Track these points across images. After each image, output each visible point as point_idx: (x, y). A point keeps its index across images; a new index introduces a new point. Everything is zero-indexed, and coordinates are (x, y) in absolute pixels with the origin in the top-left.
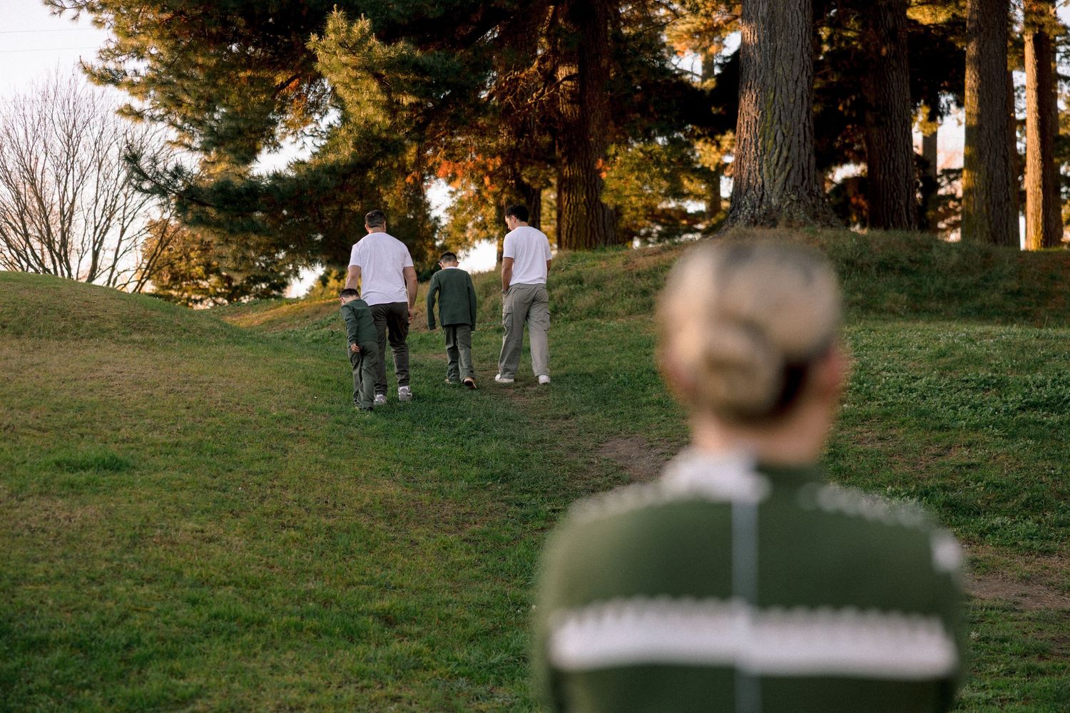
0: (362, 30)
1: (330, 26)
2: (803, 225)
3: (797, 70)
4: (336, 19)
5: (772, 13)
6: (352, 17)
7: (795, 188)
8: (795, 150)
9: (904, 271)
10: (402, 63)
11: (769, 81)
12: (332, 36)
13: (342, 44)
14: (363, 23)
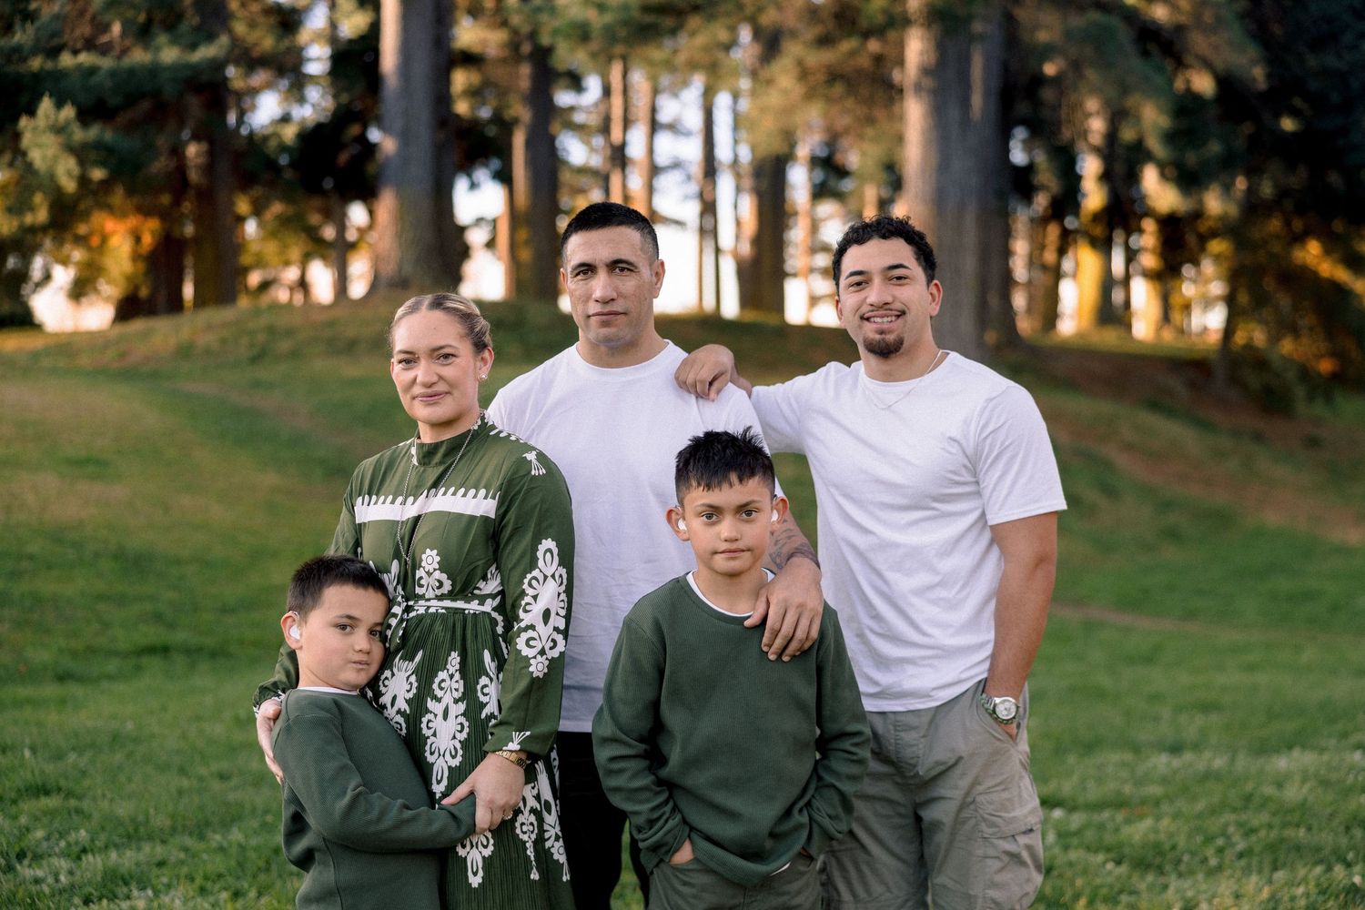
0: (67, 117)
1: (41, 110)
4: (46, 105)
6: (59, 105)
7: (424, 261)
8: (423, 234)
12: (42, 120)
13: (51, 128)
14: (68, 112)
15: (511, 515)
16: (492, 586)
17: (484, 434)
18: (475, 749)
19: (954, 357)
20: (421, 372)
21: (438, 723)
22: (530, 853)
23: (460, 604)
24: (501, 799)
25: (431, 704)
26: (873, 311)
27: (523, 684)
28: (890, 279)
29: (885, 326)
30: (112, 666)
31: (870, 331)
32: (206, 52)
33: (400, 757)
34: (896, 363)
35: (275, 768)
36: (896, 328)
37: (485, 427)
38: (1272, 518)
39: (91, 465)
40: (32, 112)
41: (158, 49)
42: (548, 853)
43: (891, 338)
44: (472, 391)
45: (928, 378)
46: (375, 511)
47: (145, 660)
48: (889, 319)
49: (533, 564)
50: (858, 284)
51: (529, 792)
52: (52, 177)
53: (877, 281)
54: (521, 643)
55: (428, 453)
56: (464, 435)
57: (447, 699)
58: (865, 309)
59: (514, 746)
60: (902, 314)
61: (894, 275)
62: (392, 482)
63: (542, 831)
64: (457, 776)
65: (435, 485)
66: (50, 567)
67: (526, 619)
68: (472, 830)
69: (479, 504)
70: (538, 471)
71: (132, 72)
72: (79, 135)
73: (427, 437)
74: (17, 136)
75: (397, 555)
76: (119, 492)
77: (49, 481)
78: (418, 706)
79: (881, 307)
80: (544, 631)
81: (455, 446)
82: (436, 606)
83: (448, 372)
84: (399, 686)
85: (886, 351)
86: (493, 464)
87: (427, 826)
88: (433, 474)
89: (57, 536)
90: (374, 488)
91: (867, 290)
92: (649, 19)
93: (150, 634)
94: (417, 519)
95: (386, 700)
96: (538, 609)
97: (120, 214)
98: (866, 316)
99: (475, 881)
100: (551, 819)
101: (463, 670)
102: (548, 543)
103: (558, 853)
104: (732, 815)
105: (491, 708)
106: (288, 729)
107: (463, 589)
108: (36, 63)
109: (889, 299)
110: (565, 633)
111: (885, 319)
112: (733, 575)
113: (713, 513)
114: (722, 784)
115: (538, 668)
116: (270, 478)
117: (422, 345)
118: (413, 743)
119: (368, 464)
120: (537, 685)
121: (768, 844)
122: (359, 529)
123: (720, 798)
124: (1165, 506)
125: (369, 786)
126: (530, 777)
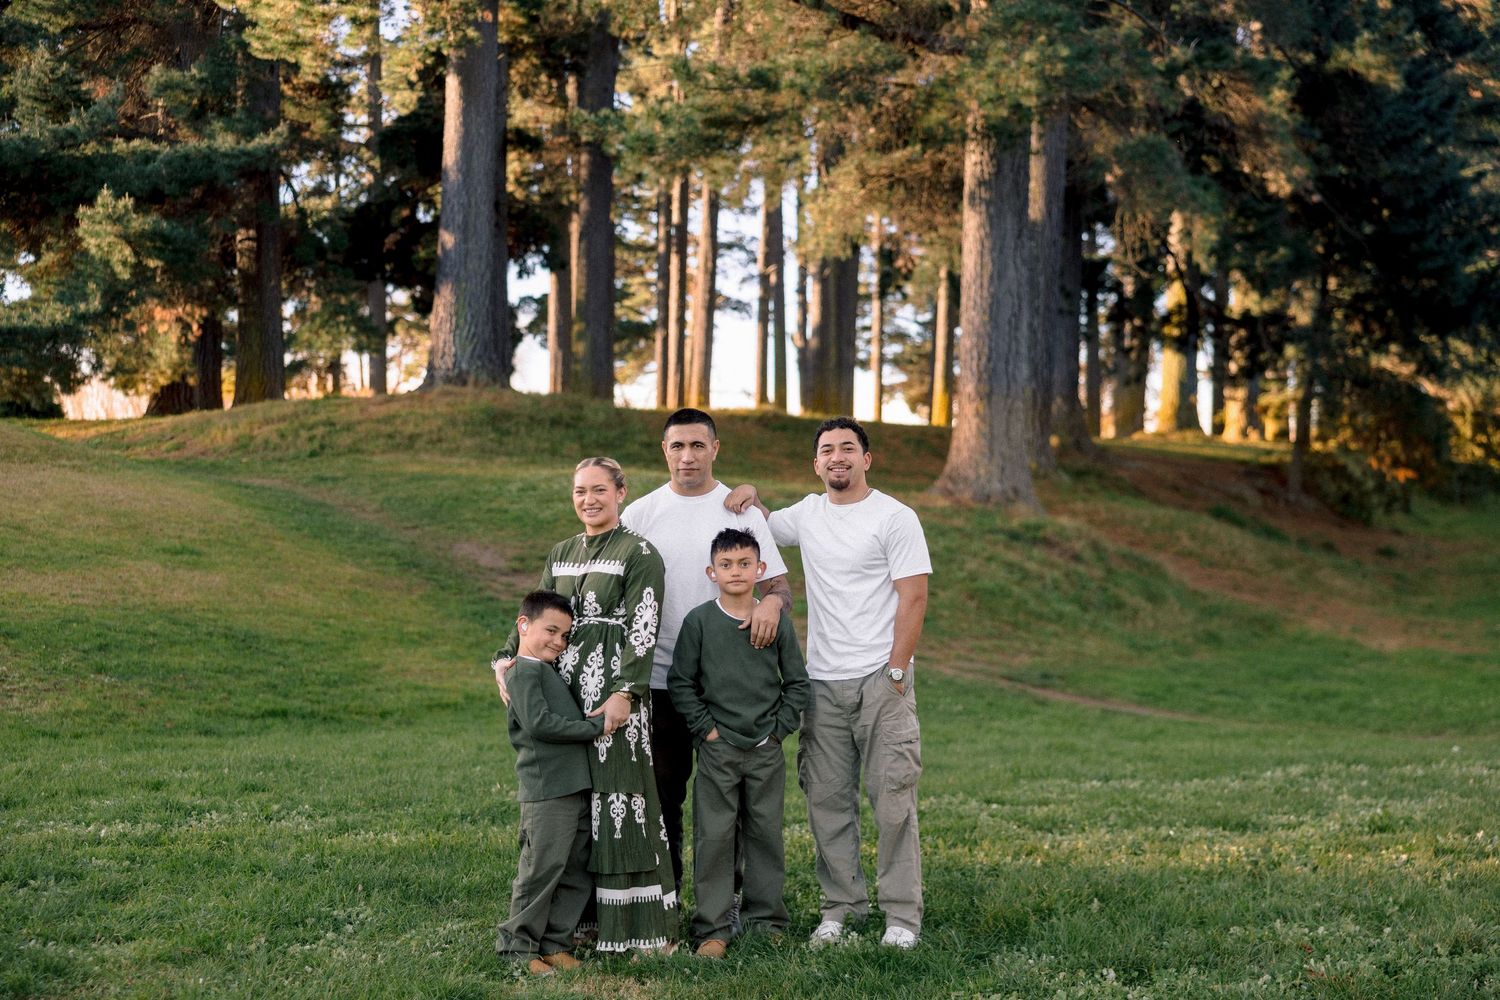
0: (125, 206)
1: (99, 200)
2: (486, 385)
3: (483, 266)
4: (105, 194)
5: (466, 223)
6: (118, 196)
7: (480, 357)
8: (480, 329)
9: (568, 426)
10: (155, 235)
11: (462, 273)
12: (101, 210)
13: (109, 217)
14: (127, 201)
15: (632, 574)
16: (621, 612)
17: (620, 532)
18: (606, 692)
19: (876, 491)
20: (587, 498)
21: (589, 679)
22: (633, 747)
23: (606, 620)
24: (618, 716)
25: (585, 668)
26: (834, 465)
27: (631, 660)
28: (844, 449)
29: (840, 474)
30: (243, 724)
31: (832, 476)
32: (262, 141)
33: (568, 695)
34: (844, 494)
35: (504, 696)
36: (846, 475)
37: (621, 528)
38: (1316, 626)
39: (184, 554)
40: (90, 202)
41: (212, 136)
42: (643, 750)
43: (843, 480)
44: (614, 507)
45: (862, 503)
46: (563, 570)
47: (269, 721)
48: (843, 470)
49: (640, 600)
50: (827, 451)
51: (634, 717)
52: (107, 263)
53: (837, 450)
54: (632, 639)
55: (591, 541)
56: (609, 533)
57: (595, 666)
58: (830, 464)
59: (626, 689)
60: (849, 467)
61: (846, 447)
62: (573, 555)
63: (640, 739)
64: (596, 705)
65: (595, 558)
66: (173, 644)
67: (635, 627)
68: (602, 733)
69: (615, 568)
70: (646, 552)
71: (186, 157)
72: (138, 223)
73: (590, 532)
74: (74, 222)
75: (574, 593)
76: (218, 579)
77: (154, 568)
78: (578, 670)
79: (839, 464)
80: (644, 633)
81: (605, 537)
82: (594, 620)
83: (602, 498)
84: (570, 659)
85: (840, 487)
86: (624, 548)
87: (580, 728)
88: (593, 552)
89: (172, 616)
90: (563, 558)
91: (832, 454)
92: (713, 131)
93: (268, 701)
94: (585, 576)
95: (561, 665)
96: (641, 623)
97: (168, 303)
98: (831, 468)
99: (602, 759)
100: (645, 732)
101: (604, 653)
102: (649, 589)
103: (648, 752)
104: (735, 715)
105: (617, 673)
106: (516, 678)
107: (608, 612)
108: (90, 149)
109: (843, 460)
110: (656, 636)
111: (840, 470)
112: (737, 595)
113: (727, 564)
114: (729, 700)
115: (640, 652)
116: (350, 570)
117: (588, 484)
118: (574, 689)
119: (560, 545)
120: (638, 660)
121: (755, 729)
122: (554, 580)
123: (729, 707)
124: (1210, 612)
125: (551, 710)
126: (635, 709)
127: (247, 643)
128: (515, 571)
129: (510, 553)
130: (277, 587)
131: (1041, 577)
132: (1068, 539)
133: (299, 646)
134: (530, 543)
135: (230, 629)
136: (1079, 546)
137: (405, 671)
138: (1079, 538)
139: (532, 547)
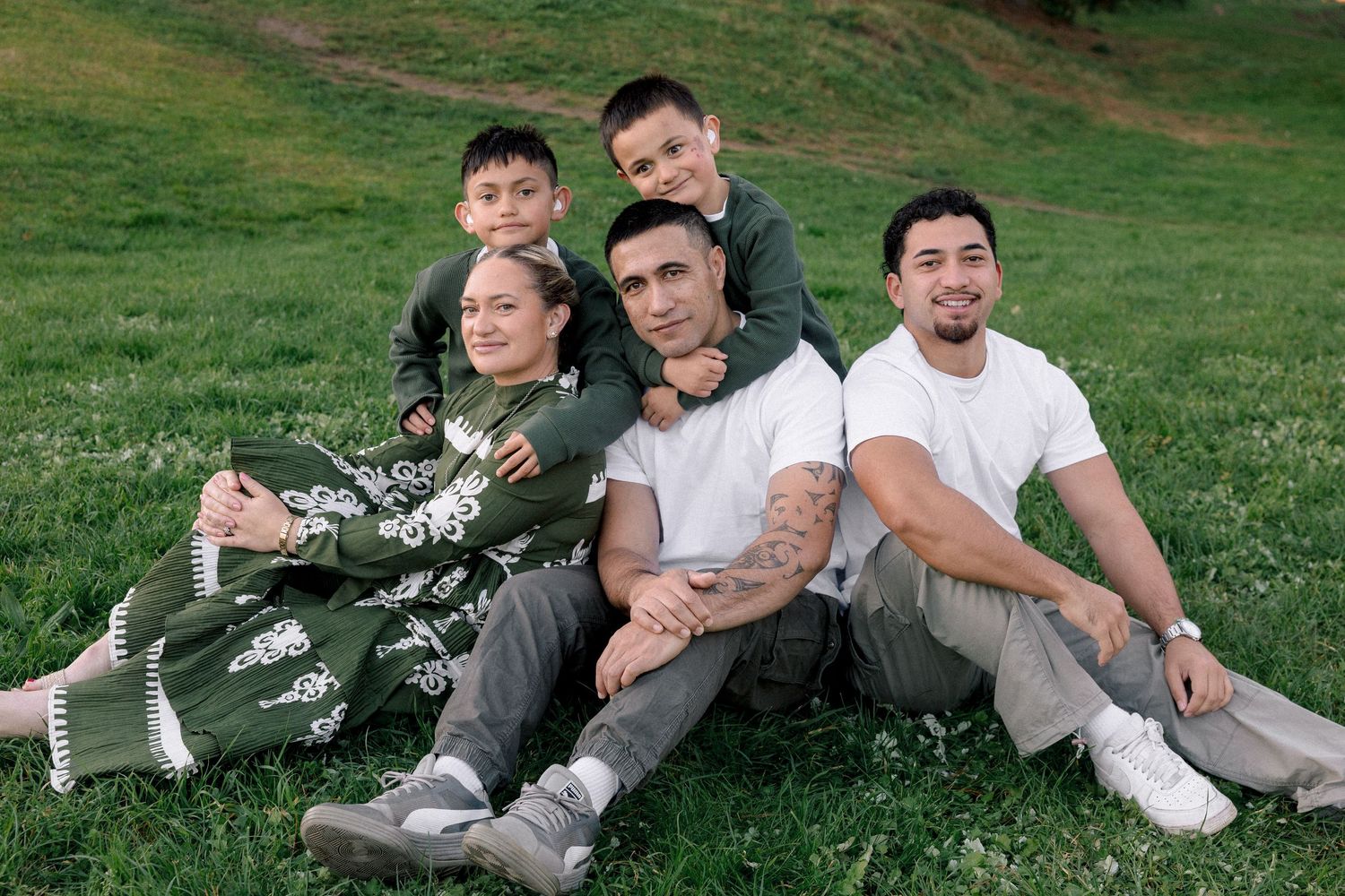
20: (478, 321)
26: (948, 294)
28: (965, 260)
29: (961, 311)
31: (941, 316)
36: (971, 313)
48: (964, 303)
50: (929, 264)
53: (952, 261)
58: (938, 291)
60: (977, 297)
61: (969, 255)
76: (11, 53)
79: (958, 290)
85: (961, 337)
91: (941, 269)
98: (938, 299)
109: (967, 282)
111: (961, 303)
116: (154, 46)
124: (1024, 105)
127: (76, 130)
128: (334, 52)
129: (325, 31)
130: (83, 63)
131: (875, 67)
132: (885, 26)
133: (141, 136)
134: (343, 20)
135: (51, 113)
136: (897, 34)
137: (274, 167)
138: (896, 27)
139: (348, 25)
